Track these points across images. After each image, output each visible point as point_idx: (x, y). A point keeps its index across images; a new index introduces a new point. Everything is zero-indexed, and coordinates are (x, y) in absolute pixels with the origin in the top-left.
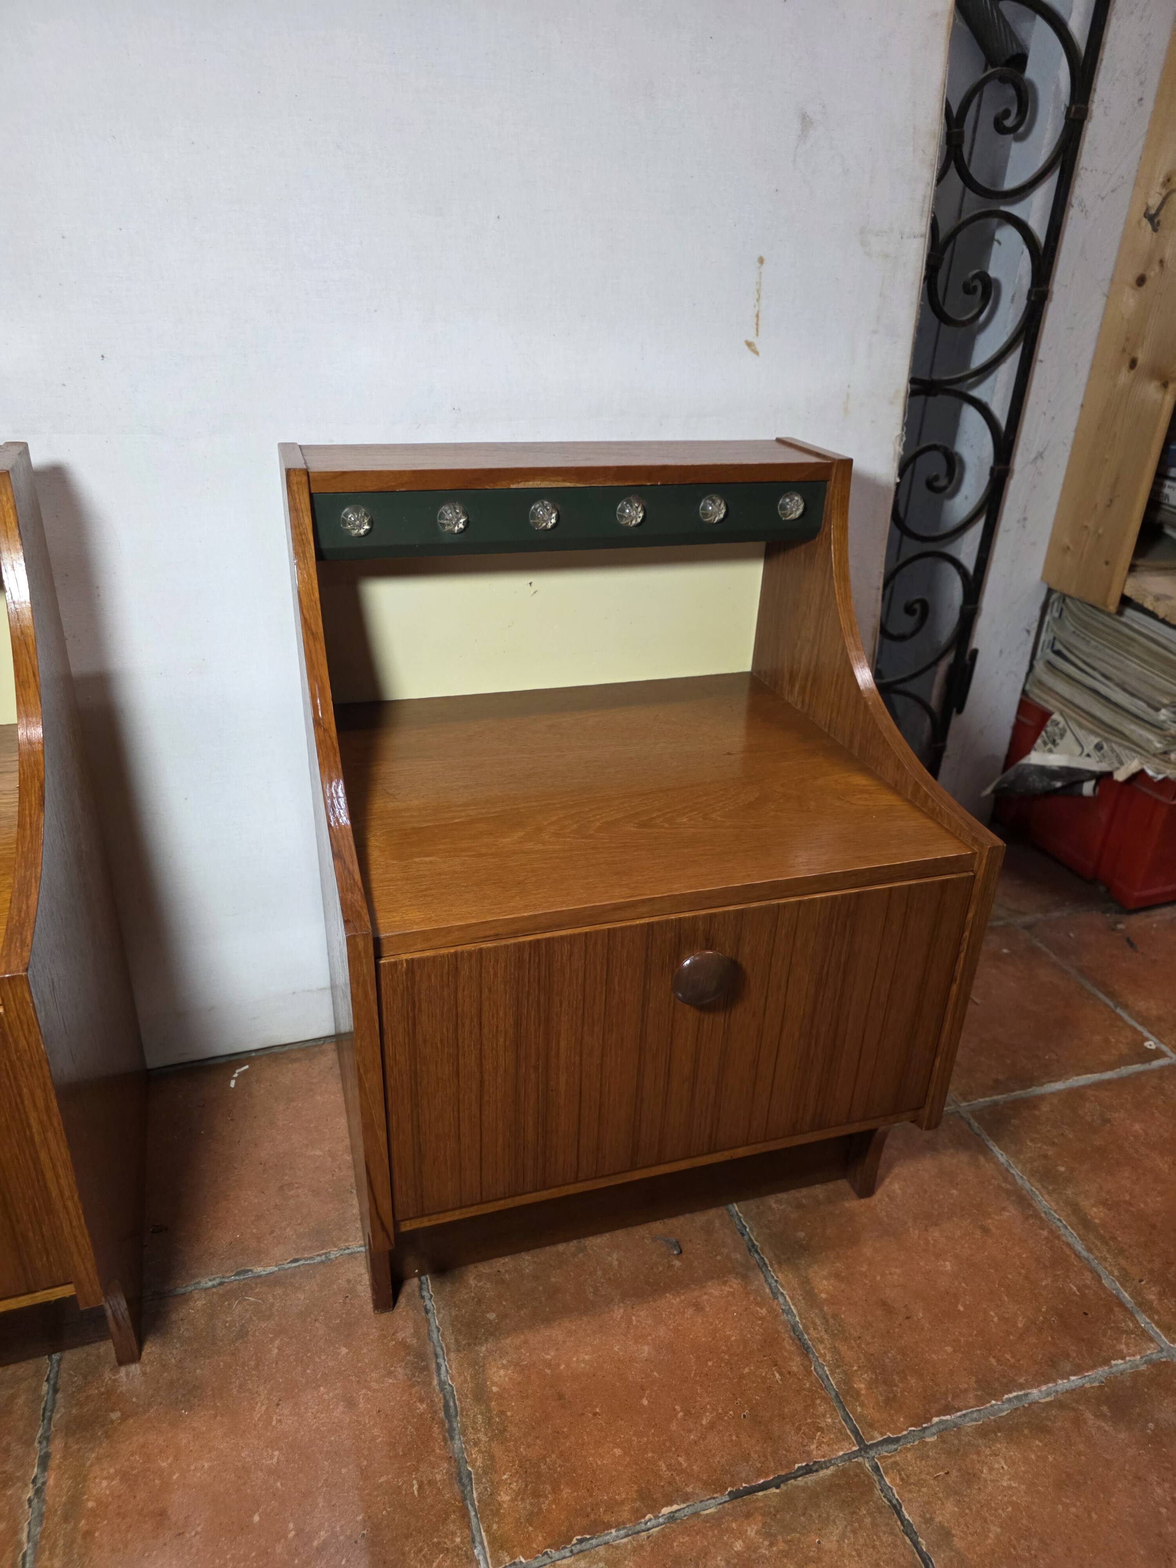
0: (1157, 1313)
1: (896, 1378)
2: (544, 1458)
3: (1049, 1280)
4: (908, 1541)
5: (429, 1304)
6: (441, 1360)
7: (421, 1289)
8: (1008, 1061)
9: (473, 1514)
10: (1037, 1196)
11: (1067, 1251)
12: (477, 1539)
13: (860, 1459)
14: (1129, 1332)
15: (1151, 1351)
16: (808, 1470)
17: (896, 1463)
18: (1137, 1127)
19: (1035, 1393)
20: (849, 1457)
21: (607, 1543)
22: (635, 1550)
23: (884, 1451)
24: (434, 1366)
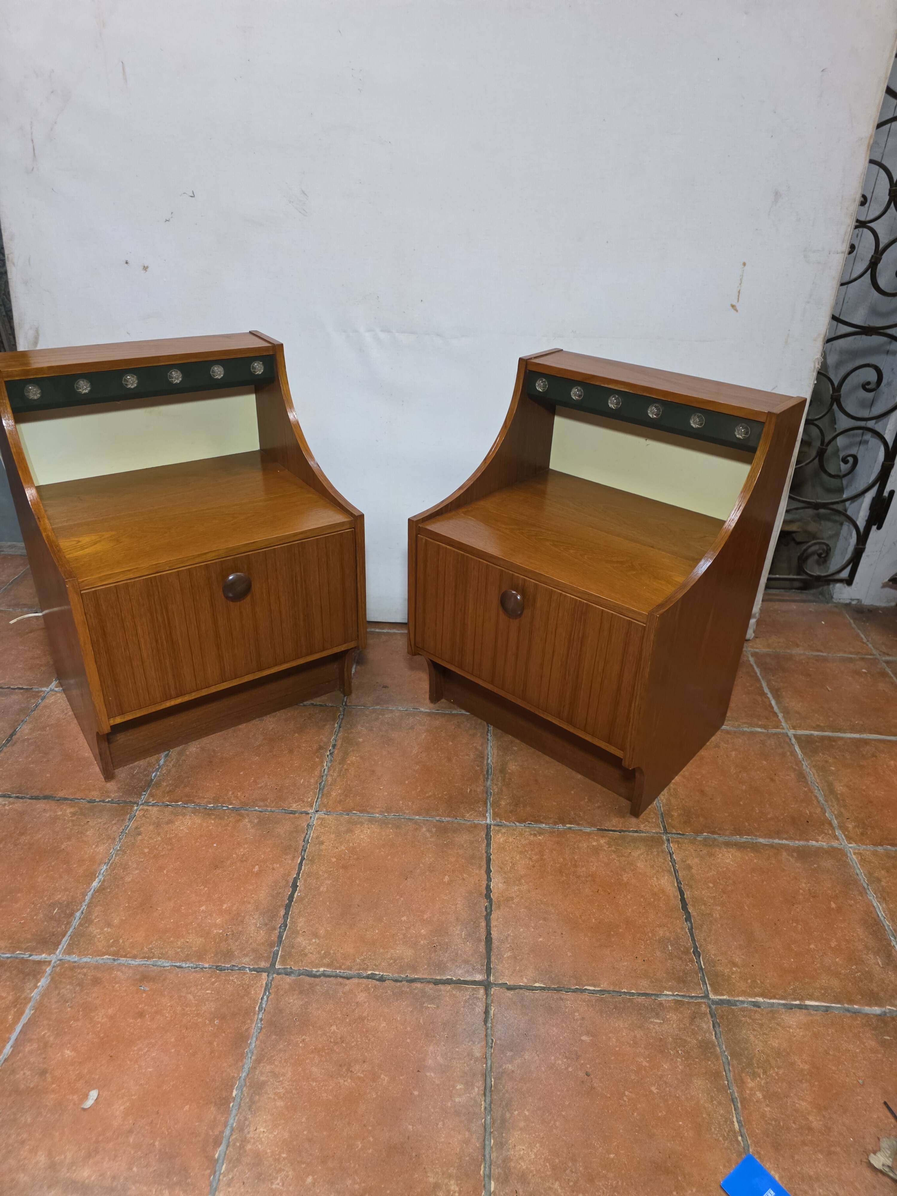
0: (849, 832)
1: (694, 816)
2: (523, 797)
3: (796, 806)
4: (671, 864)
5: (489, 738)
6: (489, 757)
7: (488, 732)
8: (831, 719)
9: (489, 804)
10: (811, 775)
11: (814, 798)
12: (489, 811)
13: (662, 835)
14: (826, 834)
15: (835, 844)
16: (636, 832)
17: (678, 841)
18: (892, 762)
19: (761, 840)
20: (657, 833)
21: (540, 828)
22: (551, 832)
23: (675, 836)
24: (486, 758)
